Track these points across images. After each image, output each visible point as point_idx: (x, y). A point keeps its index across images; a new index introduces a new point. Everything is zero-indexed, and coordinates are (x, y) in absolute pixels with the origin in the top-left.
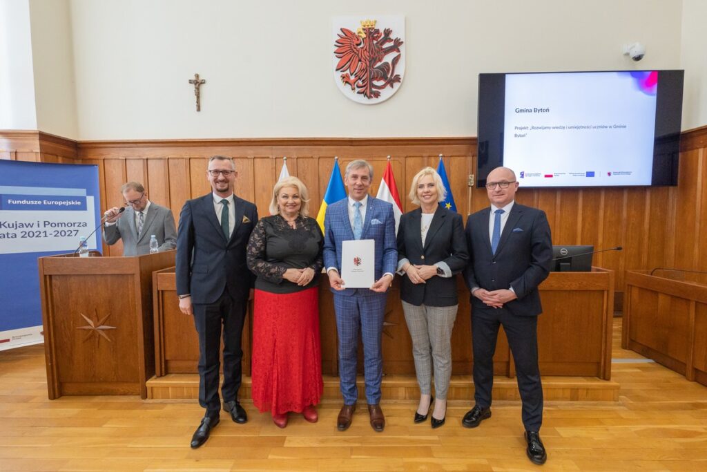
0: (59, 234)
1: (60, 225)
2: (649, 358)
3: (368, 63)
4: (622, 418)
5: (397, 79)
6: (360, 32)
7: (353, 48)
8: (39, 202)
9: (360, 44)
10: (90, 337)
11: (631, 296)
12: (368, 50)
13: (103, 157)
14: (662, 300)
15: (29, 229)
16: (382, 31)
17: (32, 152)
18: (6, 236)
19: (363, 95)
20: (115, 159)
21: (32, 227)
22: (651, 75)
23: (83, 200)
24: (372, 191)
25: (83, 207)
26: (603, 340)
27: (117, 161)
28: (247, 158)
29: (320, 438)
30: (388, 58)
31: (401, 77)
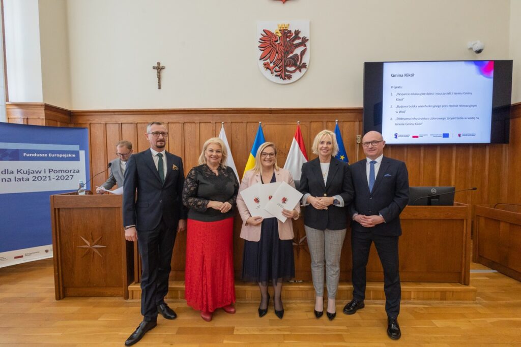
0: (59, 178)
1: (60, 172)
2: (493, 269)
3: (283, 54)
4: (480, 313)
5: (304, 66)
6: (277, 33)
7: (272, 43)
8: (46, 155)
9: (277, 41)
10: (87, 254)
11: (479, 224)
12: (283, 45)
13: (89, 122)
14: (503, 227)
15: (38, 174)
16: (293, 32)
17: (39, 118)
18: (21, 179)
19: (279, 77)
20: (98, 124)
21: (40, 173)
22: (489, 63)
23: (77, 153)
24: (285, 147)
25: (77, 159)
26: (464, 256)
27: (99, 125)
28: (194, 123)
29: (260, 328)
30: (298, 51)
31: (307, 64)
